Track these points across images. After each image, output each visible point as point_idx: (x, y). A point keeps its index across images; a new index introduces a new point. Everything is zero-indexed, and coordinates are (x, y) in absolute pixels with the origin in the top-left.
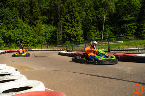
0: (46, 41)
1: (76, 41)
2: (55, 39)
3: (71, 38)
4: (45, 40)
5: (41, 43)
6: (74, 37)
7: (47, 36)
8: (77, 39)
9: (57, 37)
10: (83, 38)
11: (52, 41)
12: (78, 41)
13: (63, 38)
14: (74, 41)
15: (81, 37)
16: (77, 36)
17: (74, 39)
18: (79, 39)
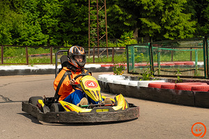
0: (45, 32)
2: (78, 24)
3: (144, 20)
4: (38, 27)
5: (23, 40)
6: (157, 16)
8: (167, 23)
9: (85, 14)
10: (192, 19)
11: (69, 32)
12: (169, 31)
13: (113, 20)
14: (156, 32)
15: (183, 12)
16: (167, 12)
17: (154, 24)
18: (173, 22)
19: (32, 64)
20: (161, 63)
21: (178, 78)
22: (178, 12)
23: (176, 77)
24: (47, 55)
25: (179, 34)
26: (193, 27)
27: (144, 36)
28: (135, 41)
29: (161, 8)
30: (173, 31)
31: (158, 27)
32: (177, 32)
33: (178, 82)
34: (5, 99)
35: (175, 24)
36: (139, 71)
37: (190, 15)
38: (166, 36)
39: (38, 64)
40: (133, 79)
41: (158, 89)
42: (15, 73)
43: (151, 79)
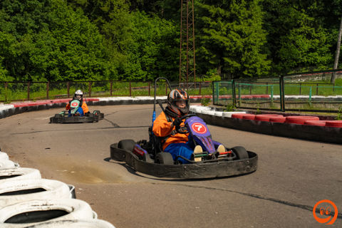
0: (144, 69)
1: (244, 68)
2: (171, 62)
3: (226, 59)
4: (139, 65)
5: (127, 76)
6: (237, 56)
7: (145, 53)
8: (246, 62)
9: (177, 54)
10: (268, 58)
11: (163, 69)
12: (248, 69)
13: (200, 59)
14: (236, 69)
15: (260, 52)
16: (246, 53)
17: (235, 62)
18: (251, 61)
19: (134, 96)
20: (241, 96)
21: (258, 110)
22: (256, 52)
23: (256, 109)
24: (145, 88)
25: (256, 71)
26: (268, 65)
27: (226, 73)
28: (219, 78)
29: (241, 49)
30: (251, 69)
31: (238, 65)
32: (255, 69)
33: (257, 113)
34: (114, 125)
35: (253, 63)
36: (223, 102)
37: (266, 55)
38: (245, 73)
39: (138, 95)
40: (218, 110)
41: (240, 119)
42: (121, 103)
43: (234, 111)
